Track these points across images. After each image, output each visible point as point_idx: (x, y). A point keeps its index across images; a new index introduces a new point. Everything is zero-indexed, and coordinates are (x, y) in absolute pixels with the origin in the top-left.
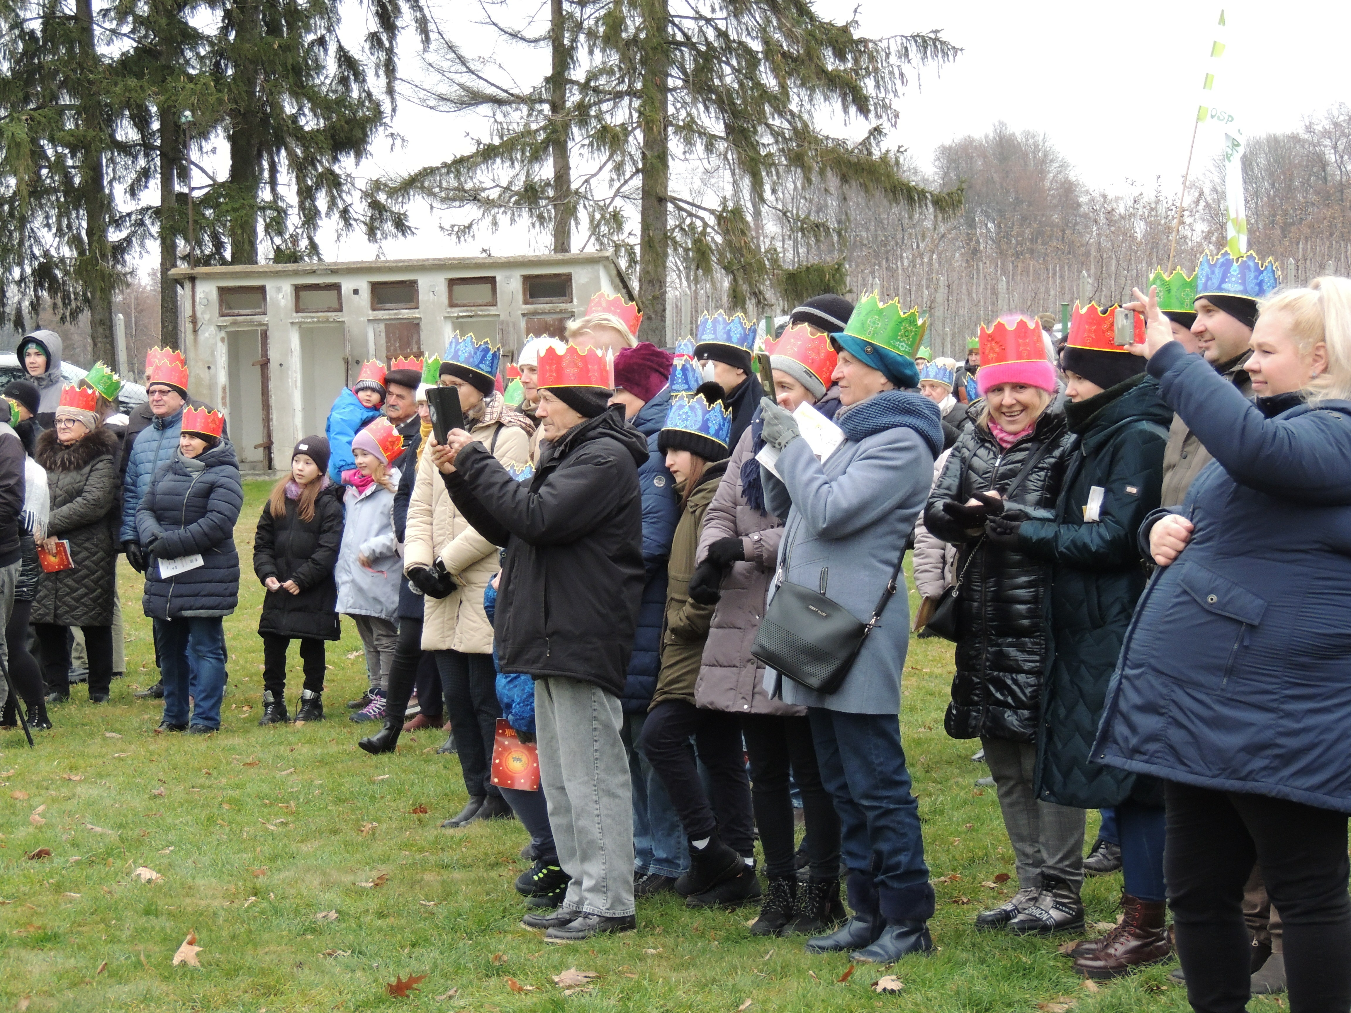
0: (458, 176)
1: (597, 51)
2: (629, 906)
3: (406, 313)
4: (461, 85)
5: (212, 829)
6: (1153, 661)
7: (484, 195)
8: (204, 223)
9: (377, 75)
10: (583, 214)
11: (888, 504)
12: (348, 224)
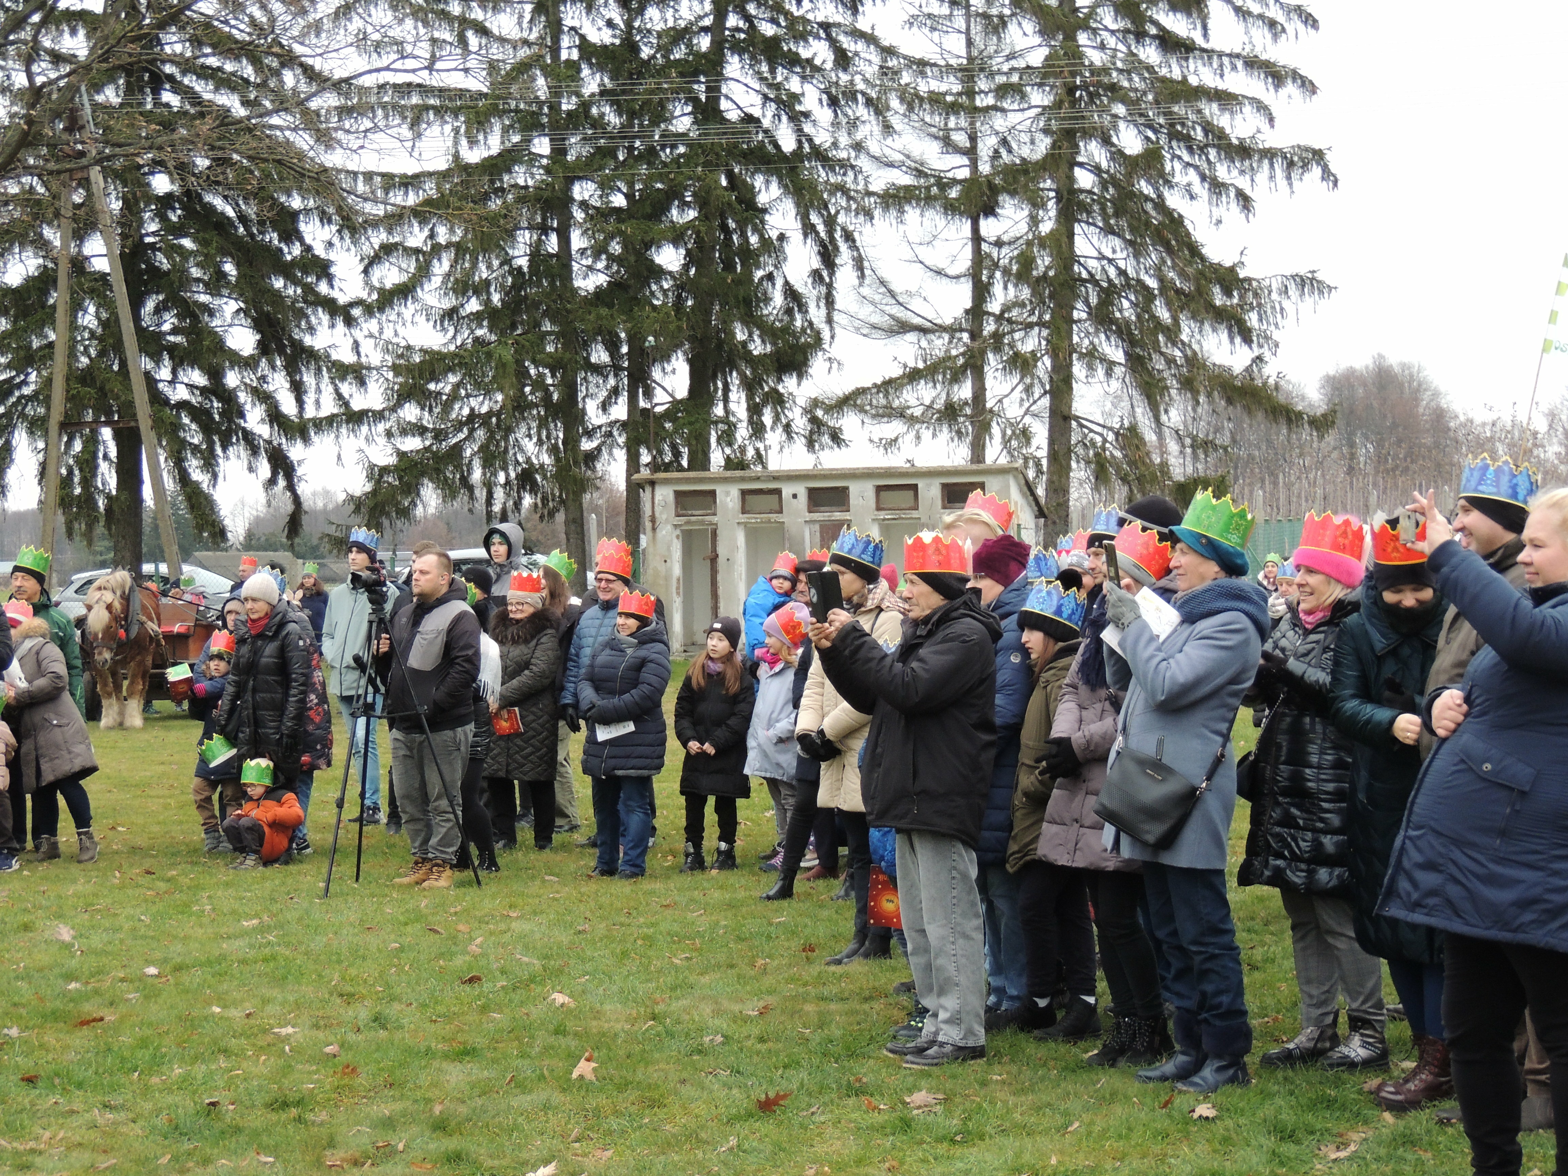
0: (886, 396)
1: (1010, 286)
2: (980, 1037)
3: (838, 516)
4: (892, 316)
5: (625, 962)
6: (1432, 823)
7: (909, 412)
8: (663, 434)
9: (818, 306)
10: (996, 430)
11: (1220, 680)
12: (790, 437)
